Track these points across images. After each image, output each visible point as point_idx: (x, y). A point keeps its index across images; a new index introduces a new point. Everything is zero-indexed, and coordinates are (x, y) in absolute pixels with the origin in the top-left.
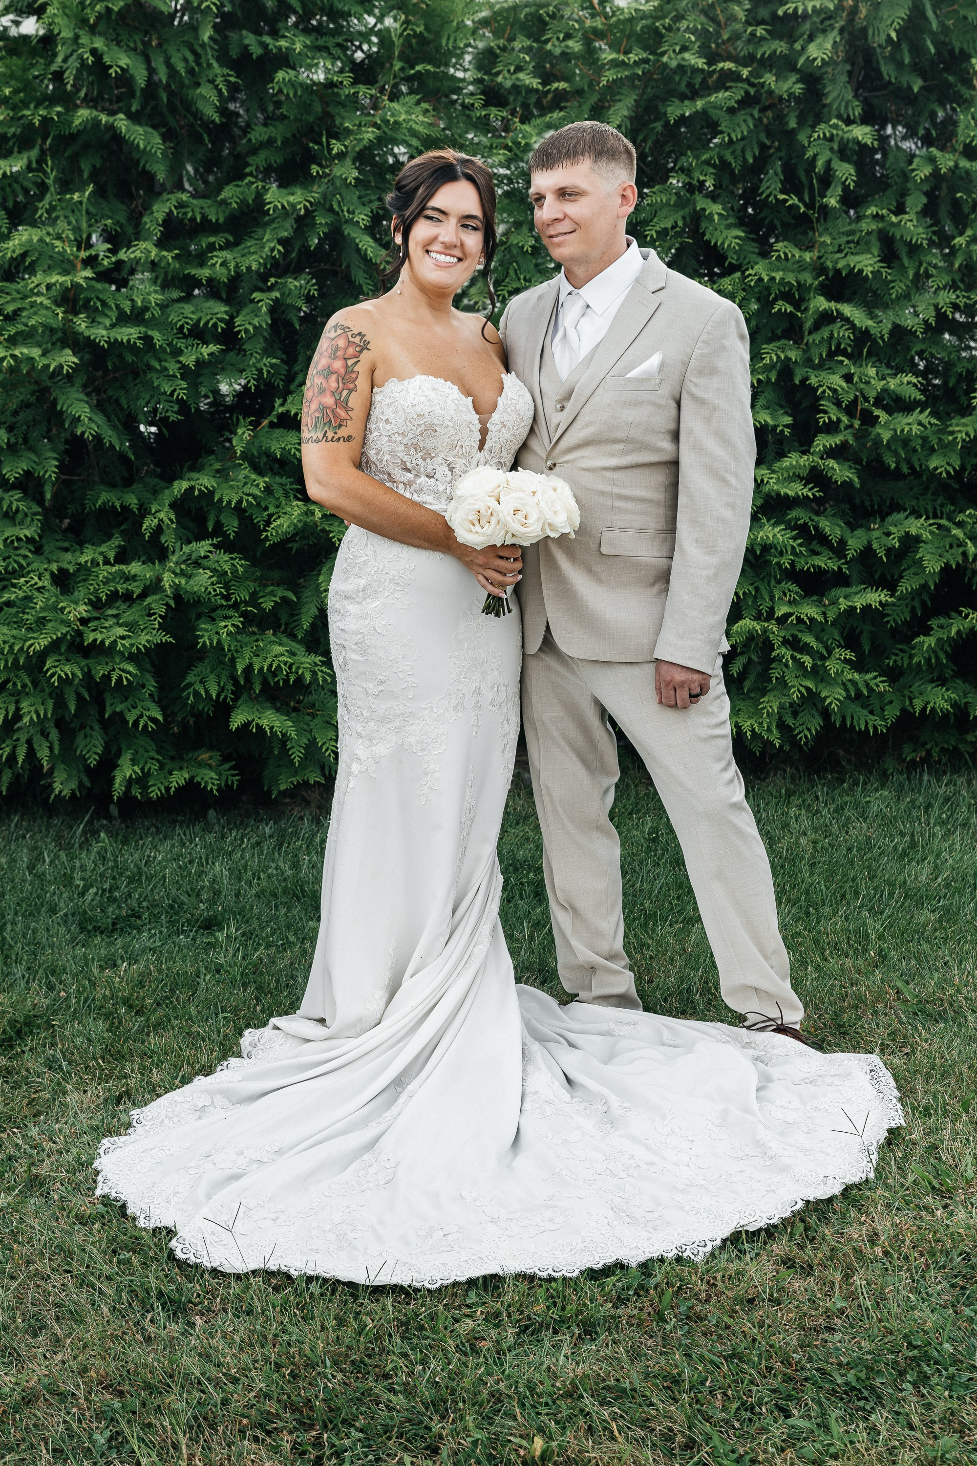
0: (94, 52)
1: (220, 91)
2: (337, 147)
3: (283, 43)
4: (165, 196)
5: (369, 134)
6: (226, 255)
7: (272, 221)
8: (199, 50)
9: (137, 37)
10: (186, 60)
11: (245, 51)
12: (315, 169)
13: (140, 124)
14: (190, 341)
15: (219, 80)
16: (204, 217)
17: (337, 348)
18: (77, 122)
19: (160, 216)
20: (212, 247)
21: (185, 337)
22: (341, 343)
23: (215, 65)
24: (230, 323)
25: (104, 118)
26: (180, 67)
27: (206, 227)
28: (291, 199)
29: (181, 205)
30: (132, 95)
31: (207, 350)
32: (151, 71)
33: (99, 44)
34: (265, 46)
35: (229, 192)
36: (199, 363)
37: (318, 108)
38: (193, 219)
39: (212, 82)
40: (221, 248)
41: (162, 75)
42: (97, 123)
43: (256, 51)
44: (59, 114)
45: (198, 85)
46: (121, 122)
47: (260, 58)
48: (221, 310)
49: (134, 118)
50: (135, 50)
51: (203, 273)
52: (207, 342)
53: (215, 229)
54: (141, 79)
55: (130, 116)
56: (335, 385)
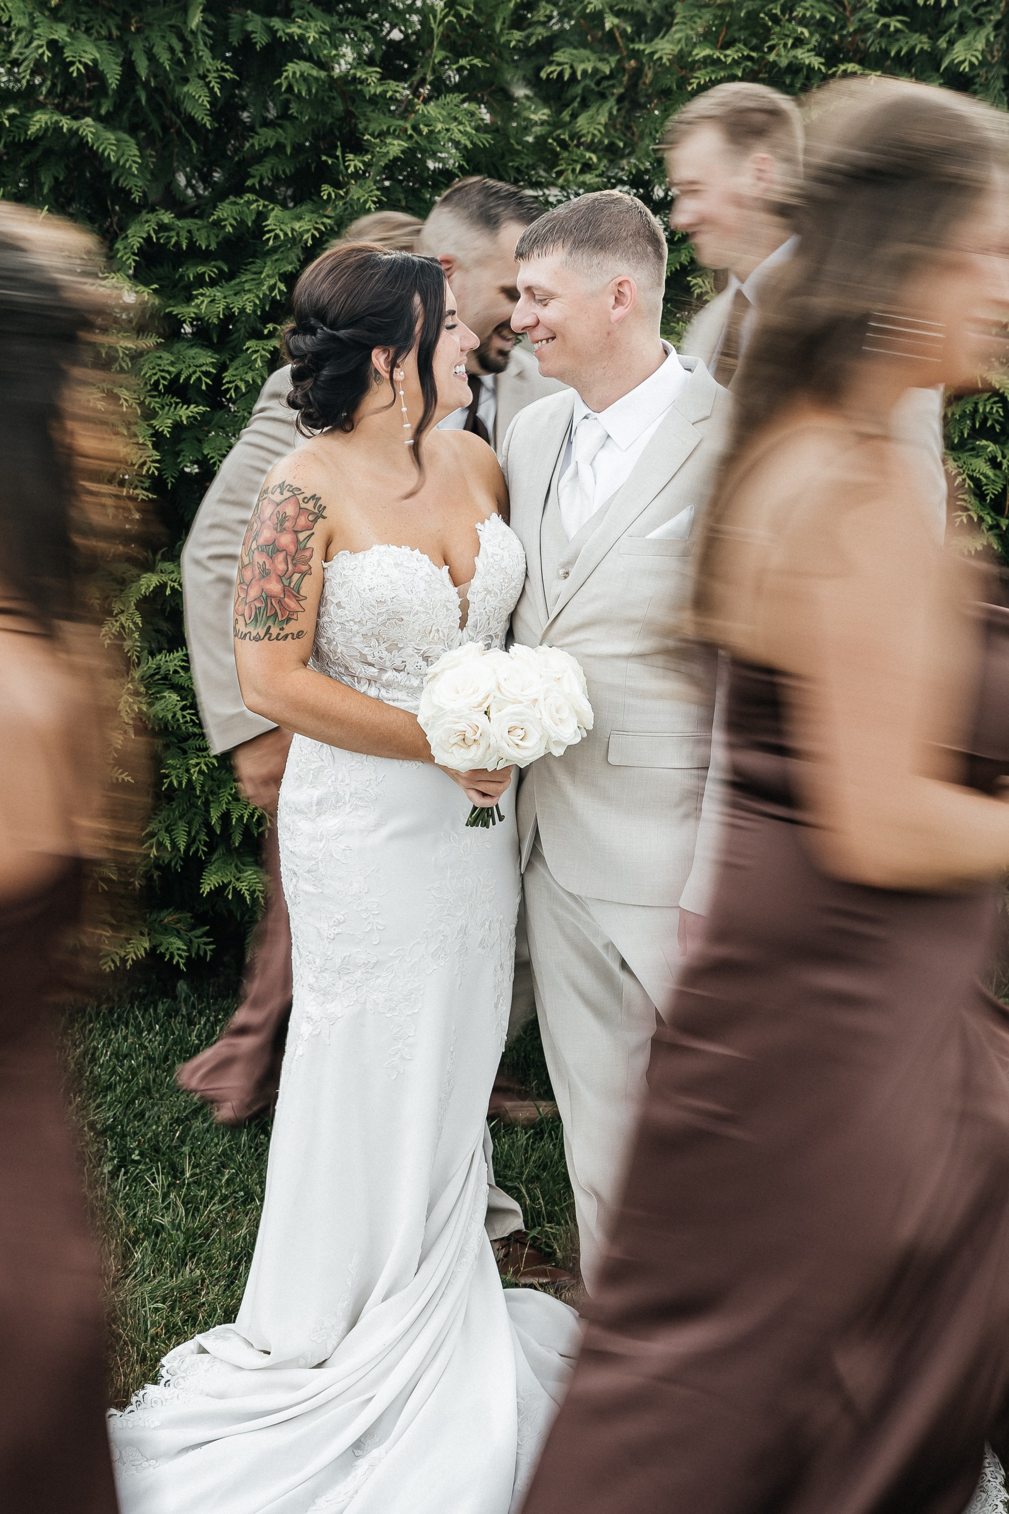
0: (53, 45)
1: (211, 90)
2: (354, 163)
3: (294, 30)
4: (145, 216)
5: (395, 147)
6: (216, 292)
7: (274, 250)
8: (190, 38)
9: (111, 23)
10: (171, 49)
11: (247, 40)
12: (326, 190)
13: (113, 128)
14: (168, 399)
15: (211, 76)
16: (192, 243)
17: (284, 518)
18: (33, 129)
19: (135, 242)
20: (200, 281)
21: (160, 394)
22: (290, 510)
23: (208, 57)
24: (217, 379)
25: (66, 123)
26: (164, 58)
27: (195, 254)
28: (297, 225)
29: (162, 227)
30: (103, 93)
31: (185, 413)
32: (128, 67)
33: (61, 33)
34: (272, 31)
35: (225, 211)
36: (177, 426)
37: (339, 107)
38: (178, 244)
39: (203, 77)
40: (213, 283)
41: (143, 68)
42: (57, 128)
43: (261, 40)
44: (12, 118)
45: (186, 80)
46: (88, 127)
47: (267, 48)
48: (206, 359)
49: (106, 121)
50: (109, 38)
51: (187, 311)
52: (187, 402)
53: (205, 256)
54: (113, 76)
55: (98, 118)
56: (281, 567)
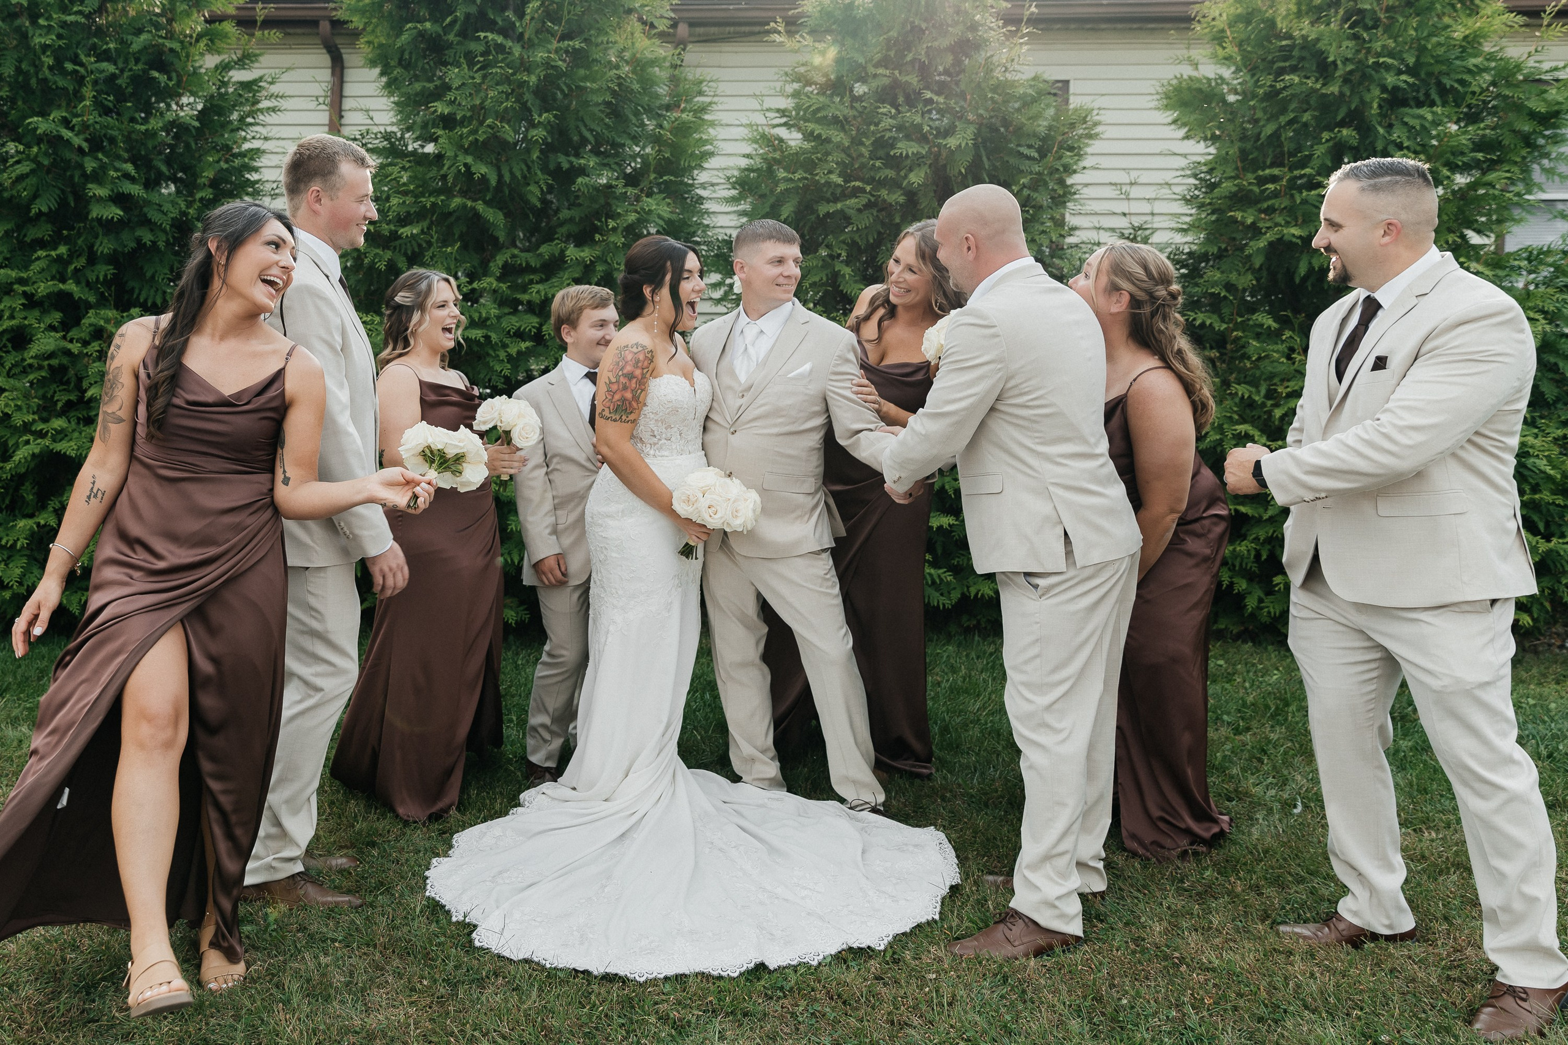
0: (466, 165)
1: (542, 189)
2: (612, 224)
3: (582, 161)
4: (504, 251)
5: (632, 217)
6: (540, 287)
7: (570, 267)
8: (530, 164)
9: (493, 157)
10: (522, 170)
11: (559, 167)
12: (597, 237)
13: (492, 207)
14: (514, 339)
15: (541, 182)
16: (528, 264)
17: (638, 361)
18: (453, 205)
19: (500, 263)
20: (531, 282)
21: (511, 337)
22: (641, 357)
23: (539, 173)
24: (539, 330)
25: (469, 203)
26: (518, 174)
27: (529, 269)
28: (582, 254)
29: (514, 256)
30: (488, 189)
31: (524, 345)
32: (500, 176)
33: (469, 160)
34: (571, 163)
35: (545, 249)
36: (519, 353)
37: (602, 201)
38: (521, 265)
39: (537, 183)
40: (537, 283)
41: (507, 178)
42: (465, 206)
43: (565, 166)
44: (442, 201)
45: (529, 184)
46: (480, 206)
47: (568, 169)
48: (534, 321)
49: (487, 203)
50: (491, 163)
51: (525, 297)
52: (524, 340)
53: (534, 271)
54: (493, 181)
55: (485, 202)
56: (634, 386)
